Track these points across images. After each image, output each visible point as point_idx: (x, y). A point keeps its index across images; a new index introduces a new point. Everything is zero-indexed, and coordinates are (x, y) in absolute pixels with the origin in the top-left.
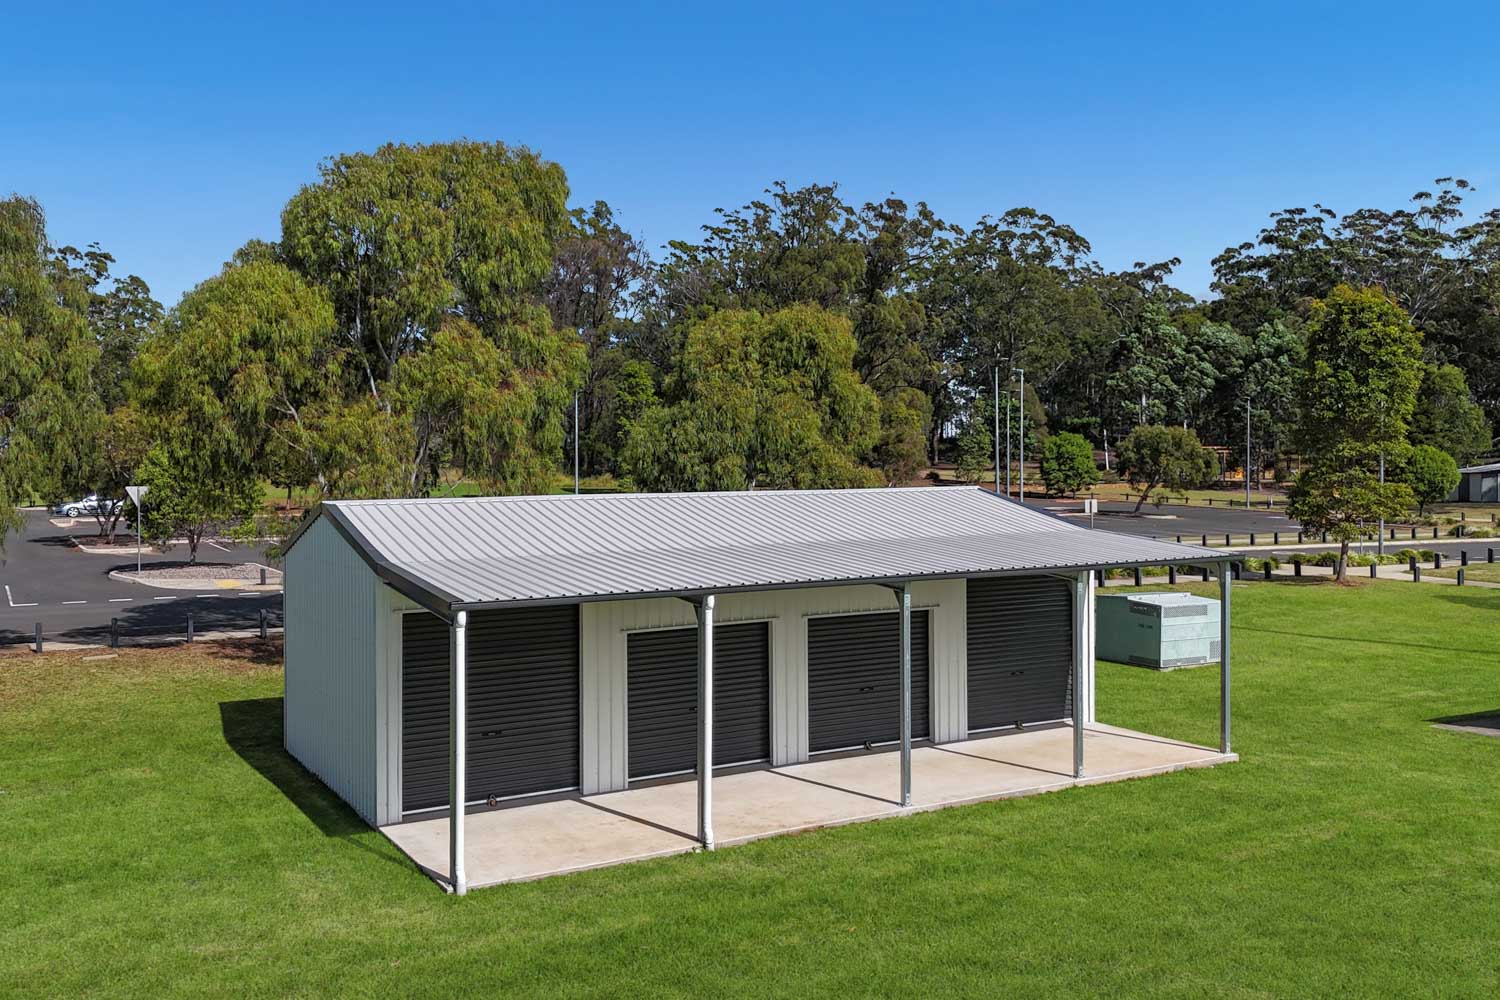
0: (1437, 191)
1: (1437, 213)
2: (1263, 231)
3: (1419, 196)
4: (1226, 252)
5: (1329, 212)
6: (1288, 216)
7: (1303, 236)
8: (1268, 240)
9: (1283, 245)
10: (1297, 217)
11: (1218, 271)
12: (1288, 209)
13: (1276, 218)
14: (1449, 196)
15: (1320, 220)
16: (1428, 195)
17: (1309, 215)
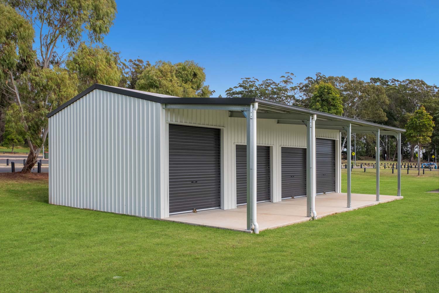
0: (286, 76)
1: (286, 82)
2: (239, 83)
3: (282, 77)
4: (230, 89)
5: (257, 79)
6: (246, 80)
7: (250, 86)
8: (241, 86)
9: (245, 88)
10: (248, 80)
11: (227, 94)
12: (246, 77)
13: (243, 80)
14: (289, 77)
15: (254, 81)
16: (284, 77)
17: (252, 80)
